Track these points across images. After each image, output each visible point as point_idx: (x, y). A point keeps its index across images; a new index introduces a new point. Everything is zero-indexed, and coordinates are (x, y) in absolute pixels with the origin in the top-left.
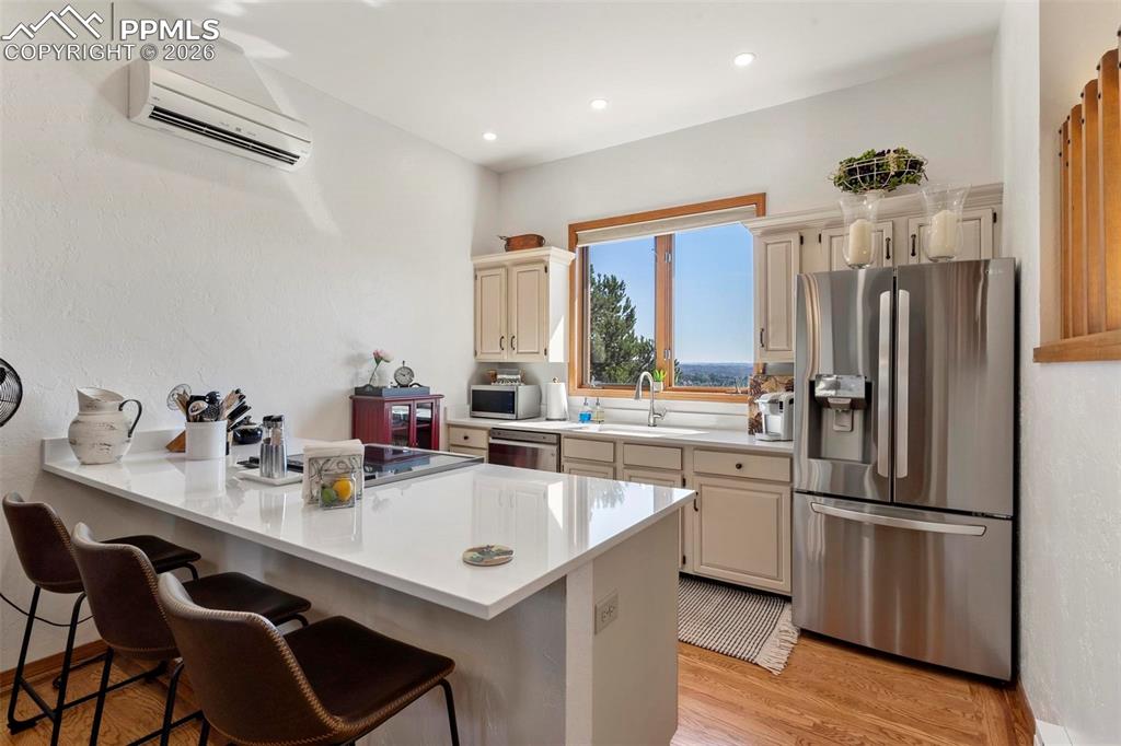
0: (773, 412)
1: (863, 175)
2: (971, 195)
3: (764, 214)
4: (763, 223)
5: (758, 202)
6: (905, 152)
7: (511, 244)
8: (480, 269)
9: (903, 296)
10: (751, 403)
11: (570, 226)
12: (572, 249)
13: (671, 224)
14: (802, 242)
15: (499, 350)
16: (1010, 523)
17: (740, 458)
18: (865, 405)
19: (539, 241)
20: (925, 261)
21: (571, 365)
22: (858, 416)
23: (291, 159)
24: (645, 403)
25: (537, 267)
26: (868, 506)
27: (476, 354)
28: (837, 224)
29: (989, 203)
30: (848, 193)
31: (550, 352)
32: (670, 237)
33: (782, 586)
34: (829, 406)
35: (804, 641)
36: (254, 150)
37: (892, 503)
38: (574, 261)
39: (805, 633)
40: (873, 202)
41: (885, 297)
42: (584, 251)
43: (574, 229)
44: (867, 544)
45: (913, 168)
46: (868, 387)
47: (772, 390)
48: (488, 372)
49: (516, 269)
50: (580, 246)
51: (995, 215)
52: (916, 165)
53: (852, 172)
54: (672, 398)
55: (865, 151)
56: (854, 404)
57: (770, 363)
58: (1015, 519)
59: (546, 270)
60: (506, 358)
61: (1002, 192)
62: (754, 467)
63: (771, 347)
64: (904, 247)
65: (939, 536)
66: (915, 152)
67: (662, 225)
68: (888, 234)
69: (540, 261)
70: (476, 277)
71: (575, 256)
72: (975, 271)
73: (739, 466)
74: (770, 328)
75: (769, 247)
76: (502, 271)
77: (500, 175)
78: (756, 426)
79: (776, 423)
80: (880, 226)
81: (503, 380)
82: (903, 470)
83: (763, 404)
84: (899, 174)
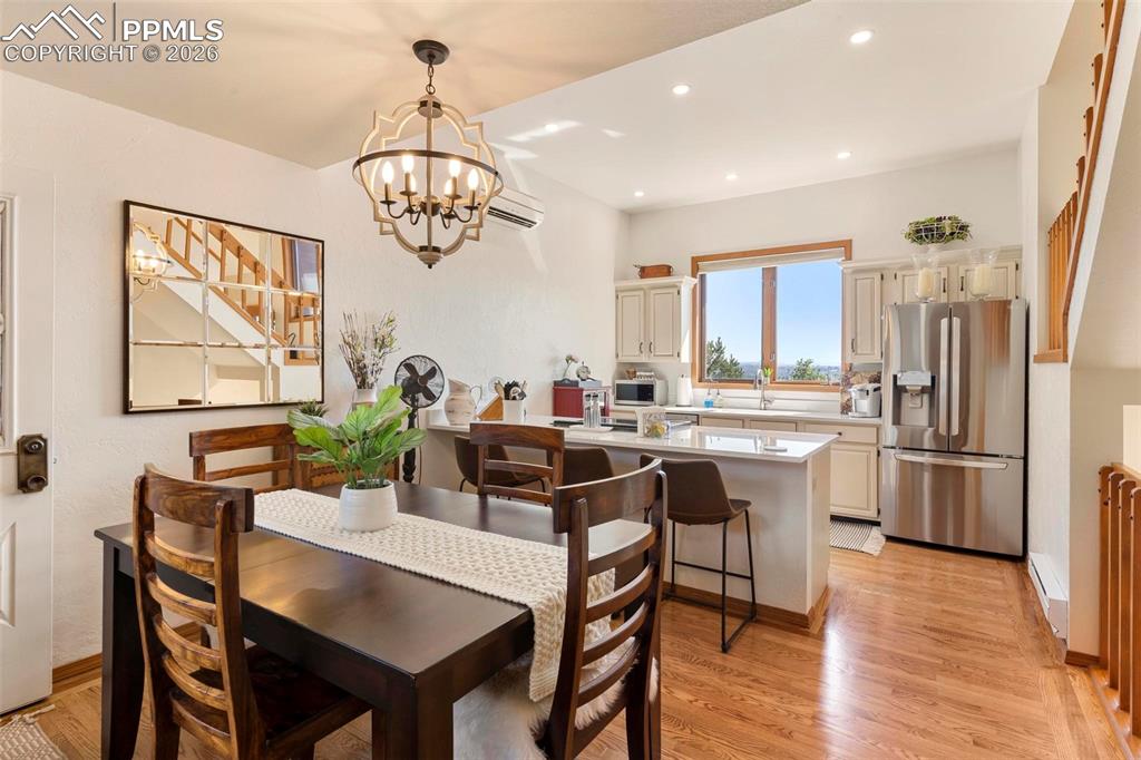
0: (862, 398)
1: (928, 233)
2: (1002, 251)
3: (850, 259)
4: (850, 264)
5: (846, 247)
6: (956, 219)
7: (645, 272)
8: (622, 291)
9: (956, 322)
10: (843, 392)
11: (693, 258)
12: (694, 276)
13: (777, 259)
14: (882, 278)
15: (638, 353)
16: (1022, 461)
17: (840, 429)
18: (931, 390)
19: (666, 271)
20: (970, 297)
21: (693, 364)
22: (926, 397)
23: (528, 223)
24: (758, 393)
25: (671, 290)
26: (927, 453)
27: (617, 356)
28: (910, 267)
29: (1012, 259)
30: (915, 244)
31: (682, 355)
32: (775, 268)
33: (871, 514)
34: (906, 391)
35: (889, 544)
36: (516, 222)
37: (949, 452)
38: (695, 285)
39: (889, 538)
40: (933, 252)
41: (944, 322)
42: (703, 278)
43: (696, 262)
44: (927, 477)
45: (961, 230)
46: (933, 379)
47: (859, 383)
48: (628, 369)
49: (653, 292)
50: (700, 273)
51: (1017, 266)
52: (963, 228)
53: (918, 231)
54: (778, 389)
55: (929, 217)
56: (924, 390)
57: (855, 364)
58: (1026, 459)
59: (679, 293)
60: (643, 359)
61: (1021, 250)
62: (850, 434)
63: (859, 351)
64: (955, 285)
65: (978, 470)
66: (964, 220)
67: (770, 260)
68: (944, 275)
69: (674, 286)
70: (617, 297)
71: (696, 281)
72: (1003, 307)
73: (840, 434)
74: (859, 338)
75: (858, 282)
76: (642, 293)
77: (631, 217)
78: (846, 408)
79: (865, 405)
80: (941, 270)
81: (641, 376)
82: (955, 431)
83: (854, 392)
84: (952, 234)
